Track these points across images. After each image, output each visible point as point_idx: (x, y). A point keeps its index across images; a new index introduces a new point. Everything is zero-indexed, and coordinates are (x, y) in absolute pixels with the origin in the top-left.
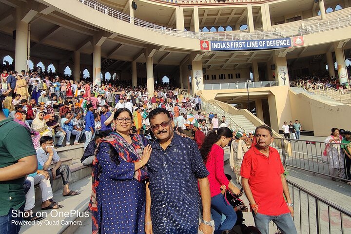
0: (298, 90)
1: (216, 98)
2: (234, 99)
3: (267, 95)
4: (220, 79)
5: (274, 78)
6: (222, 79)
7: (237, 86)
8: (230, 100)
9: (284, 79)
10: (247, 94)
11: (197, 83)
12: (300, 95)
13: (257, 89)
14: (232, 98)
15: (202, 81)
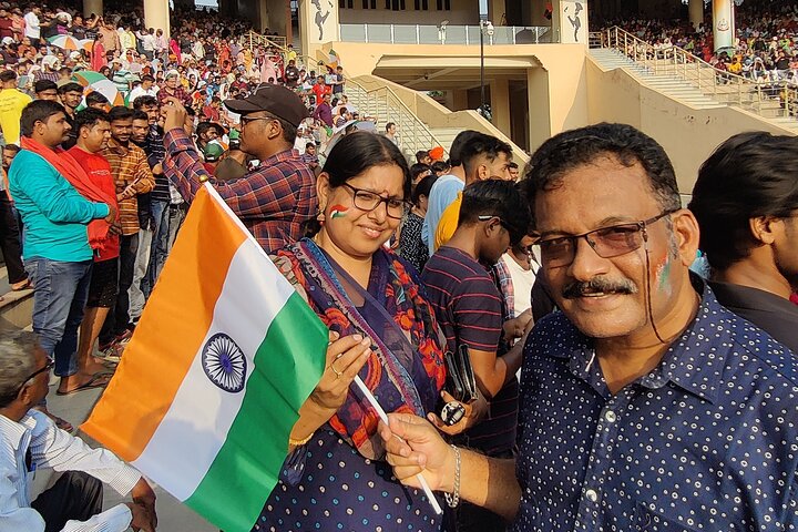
0: (609, 59)
1: (378, 72)
2: (430, 76)
3: (525, 70)
4: (388, 7)
5: (550, 17)
6: (395, 8)
7: (442, 36)
8: (416, 77)
9: (576, 23)
10: (477, 63)
11: (320, 19)
12: (616, 75)
13: (500, 49)
14: (426, 71)
15: (334, 11)
